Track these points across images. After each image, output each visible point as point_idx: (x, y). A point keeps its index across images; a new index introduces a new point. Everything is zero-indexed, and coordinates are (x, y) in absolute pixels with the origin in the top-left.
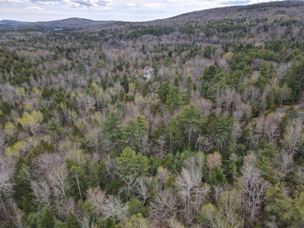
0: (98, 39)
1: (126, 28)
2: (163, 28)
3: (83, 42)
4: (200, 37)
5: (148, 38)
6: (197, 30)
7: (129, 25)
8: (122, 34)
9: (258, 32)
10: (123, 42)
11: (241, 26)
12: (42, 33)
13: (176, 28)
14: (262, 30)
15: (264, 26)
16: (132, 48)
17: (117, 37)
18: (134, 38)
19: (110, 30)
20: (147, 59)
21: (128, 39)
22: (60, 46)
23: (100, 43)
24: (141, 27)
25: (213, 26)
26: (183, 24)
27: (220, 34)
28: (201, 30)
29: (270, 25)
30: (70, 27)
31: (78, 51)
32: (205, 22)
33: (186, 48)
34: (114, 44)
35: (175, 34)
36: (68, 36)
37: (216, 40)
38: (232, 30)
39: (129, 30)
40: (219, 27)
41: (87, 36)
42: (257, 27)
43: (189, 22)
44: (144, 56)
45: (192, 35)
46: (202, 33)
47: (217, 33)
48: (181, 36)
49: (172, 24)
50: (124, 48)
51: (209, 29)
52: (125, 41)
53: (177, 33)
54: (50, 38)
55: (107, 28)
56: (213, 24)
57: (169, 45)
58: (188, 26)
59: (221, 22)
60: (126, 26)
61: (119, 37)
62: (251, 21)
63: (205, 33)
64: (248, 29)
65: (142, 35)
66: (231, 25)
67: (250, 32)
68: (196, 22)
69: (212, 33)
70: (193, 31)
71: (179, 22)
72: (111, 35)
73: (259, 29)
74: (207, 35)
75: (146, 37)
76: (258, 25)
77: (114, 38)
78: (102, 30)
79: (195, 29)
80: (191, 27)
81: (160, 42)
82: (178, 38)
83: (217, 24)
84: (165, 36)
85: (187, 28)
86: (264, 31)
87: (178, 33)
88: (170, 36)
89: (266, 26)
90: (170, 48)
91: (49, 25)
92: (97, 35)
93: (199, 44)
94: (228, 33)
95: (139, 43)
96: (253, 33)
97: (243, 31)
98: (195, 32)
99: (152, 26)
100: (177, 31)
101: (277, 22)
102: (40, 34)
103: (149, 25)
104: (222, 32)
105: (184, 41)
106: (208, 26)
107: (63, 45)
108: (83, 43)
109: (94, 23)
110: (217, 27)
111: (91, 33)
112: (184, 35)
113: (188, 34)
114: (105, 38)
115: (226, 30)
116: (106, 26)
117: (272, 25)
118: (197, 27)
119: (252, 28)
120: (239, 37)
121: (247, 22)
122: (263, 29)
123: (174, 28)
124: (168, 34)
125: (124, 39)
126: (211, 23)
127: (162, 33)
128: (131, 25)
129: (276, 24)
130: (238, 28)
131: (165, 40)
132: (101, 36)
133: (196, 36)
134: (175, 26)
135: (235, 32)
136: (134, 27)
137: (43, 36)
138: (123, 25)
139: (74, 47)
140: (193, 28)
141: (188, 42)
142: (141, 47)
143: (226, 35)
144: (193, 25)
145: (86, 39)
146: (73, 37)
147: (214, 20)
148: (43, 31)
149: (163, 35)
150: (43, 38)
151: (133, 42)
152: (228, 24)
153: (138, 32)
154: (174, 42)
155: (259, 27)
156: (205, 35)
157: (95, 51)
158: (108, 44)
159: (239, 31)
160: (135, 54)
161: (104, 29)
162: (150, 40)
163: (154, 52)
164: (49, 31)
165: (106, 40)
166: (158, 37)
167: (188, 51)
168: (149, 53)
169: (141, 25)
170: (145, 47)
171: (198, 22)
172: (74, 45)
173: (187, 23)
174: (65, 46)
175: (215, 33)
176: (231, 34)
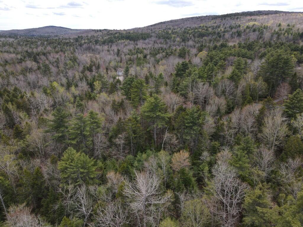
0: (73, 44)
1: (103, 34)
2: (140, 34)
3: (55, 46)
4: (176, 42)
5: (124, 43)
6: (173, 36)
7: (106, 32)
8: (98, 40)
9: (232, 37)
10: (98, 47)
11: (215, 32)
12: (13, 40)
13: (153, 34)
14: (235, 35)
15: (237, 32)
16: (107, 52)
17: (92, 42)
18: (110, 43)
19: (87, 36)
20: (121, 62)
21: (103, 44)
22: (30, 51)
23: (74, 48)
24: (118, 34)
25: (189, 32)
26: (160, 31)
27: (196, 40)
28: (178, 36)
29: (243, 31)
30: (46, 35)
31: (48, 54)
32: (181, 28)
33: (161, 51)
34: (89, 49)
35: (152, 40)
36: (40, 42)
37: (192, 45)
38: (207, 35)
39: (106, 36)
40: (195, 33)
41: (61, 41)
42: (231, 33)
43: (166, 29)
44: (118, 59)
45: (169, 40)
46: (178, 39)
47: (193, 38)
48: (157, 41)
49: (149, 31)
50: (99, 53)
51: (185, 35)
52: (100, 46)
53: (153, 39)
54: (21, 43)
55: (83, 35)
56: (189, 30)
57: (145, 49)
58: (164, 32)
59: (197, 29)
60: (103, 33)
61: (94, 43)
62: (225, 27)
63: (181, 38)
64: (222, 34)
65: (118, 40)
66: (206, 31)
67: (224, 38)
68: (173, 29)
69: (188, 39)
70: (169, 36)
71: (156, 29)
72: (86, 41)
73: (233, 35)
74: (184, 40)
75: (122, 42)
76: (231, 31)
77: (89, 44)
78: (78, 36)
79: (171, 35)
80: (167, 33)
81: (136, 46)
82: (154, 43)
83: (193, 31)
84: (141, 41)
85: (163, 34)
86: (237, 36)
87: (155, 38)
88: (147, 41)
89: (239, 31)
90: (145, 51)
91: (24, 33)
92: (72, 41)
93: (174, 48)
94: (204, 38)
95: (115, 48)
96: (227, 38)
97: (218, 37)
98: (171, 37)
99: (129, 33)
100: (154, 37)
101: (249, 28)
102: (11, 40)
103: (127, 32)
104: (198, 38)
105: (160, 45)
106: (185, 32)
107: (33, 50)
108: (55, 48)
109: (72, 31)
110: (193, 33)
111: (66, 39)
112: (161, 40)
113: (165, 39)
114: (80, 43)
115: (202, 35)
116: (82, 34)
117: (245, 31)
118: (173, 33)
119: (226, 34)
120: (214, 42)
121: (221, 28)
122: (237, 34)
123: (151, 34)
124: (145, 39)
125: (100, 44)
126: (187, 30)
127: (139, 39)
128: (108, 32)
129: (248, 30)
130: (213, 33)
131: (141, 44)
132: (76, 41)
133: (172, 42)
134: (152, 33)
135: (210, 37)
136: (111, 34)
137: (13, 42)
138: (101, 32)
139: (45, 51)
140: (170, 34)
141: (165, 46)
142: (116, 51)
143: (202, 40)
144: (170, 32)
145: (59, 44)
146: (46, 43)
147: (190, 27)
148: (15, 38)
149: (140, 40)
150: (14, 43)
151: (108, 47)
152: (204, 30)
153: (115, 37)
154: (150, 46)
155: (233, 32)
156: (181, 40)
157: (66, 54)
158: (83, 49)
159: (214, 37)
160: (109, 57)
161: (80, 35)
162: (126, 45)
163: (129, 54)
164: (22, 38)
165: (81, 45)
166: (134, 42)
167: (164, 53)
168: (124, 56)
169: (118, 32)
170: (121, 51)
171: (175, 29)
172: (45, 49)
173: (164, 30)
174: (35, 50)
175: (191, 39)
176: (207, 39)
